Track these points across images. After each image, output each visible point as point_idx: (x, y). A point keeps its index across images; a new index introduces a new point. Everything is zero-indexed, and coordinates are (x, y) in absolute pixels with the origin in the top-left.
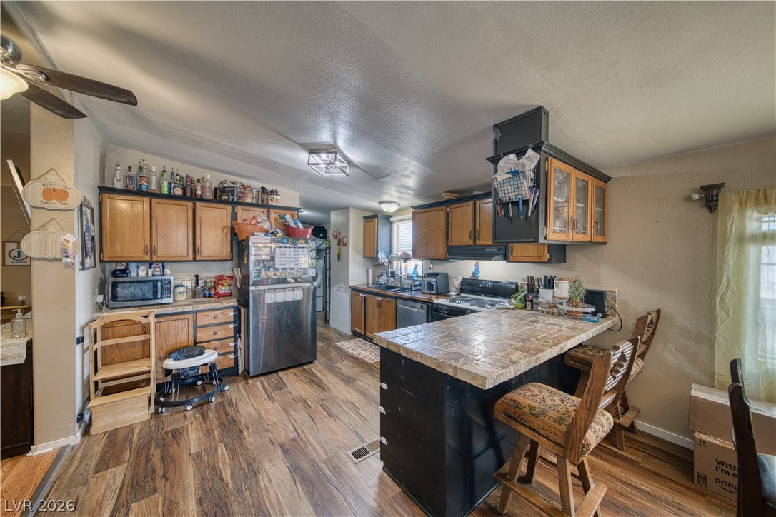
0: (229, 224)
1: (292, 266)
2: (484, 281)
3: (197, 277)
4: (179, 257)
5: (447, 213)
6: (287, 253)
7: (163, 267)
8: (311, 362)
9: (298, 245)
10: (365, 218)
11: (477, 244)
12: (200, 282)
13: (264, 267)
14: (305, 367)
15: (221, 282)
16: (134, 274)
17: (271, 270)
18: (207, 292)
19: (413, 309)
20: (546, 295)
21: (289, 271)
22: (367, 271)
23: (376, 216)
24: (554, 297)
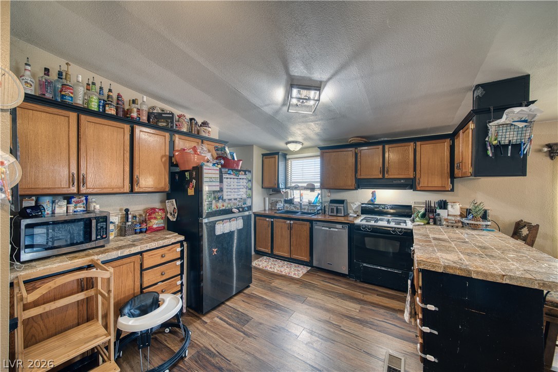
0: (167, 153)
1: (236, 197)
2: (383, 205)
3: (127, 210)
4: (113, 188)
5: (356, 154)
6: (232, 184)
7: (87, 200)
8: (248, 287)
9: (240, 177)
10: (263, 155)
11: (386, 177)
12: (130, 216)
13: (215, 198)
14: (245, 291)
15: (153, 216)
16: (48, 211)
17: (220, 201)
18: (138, 228)
19: (332, 229)
20: (443, 213)
21: (233, 201)
22: (264, 199)
23: (277, 153)
24: (448, 215)
